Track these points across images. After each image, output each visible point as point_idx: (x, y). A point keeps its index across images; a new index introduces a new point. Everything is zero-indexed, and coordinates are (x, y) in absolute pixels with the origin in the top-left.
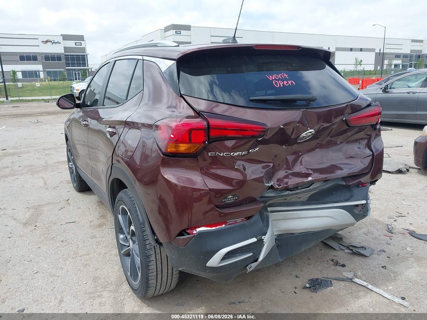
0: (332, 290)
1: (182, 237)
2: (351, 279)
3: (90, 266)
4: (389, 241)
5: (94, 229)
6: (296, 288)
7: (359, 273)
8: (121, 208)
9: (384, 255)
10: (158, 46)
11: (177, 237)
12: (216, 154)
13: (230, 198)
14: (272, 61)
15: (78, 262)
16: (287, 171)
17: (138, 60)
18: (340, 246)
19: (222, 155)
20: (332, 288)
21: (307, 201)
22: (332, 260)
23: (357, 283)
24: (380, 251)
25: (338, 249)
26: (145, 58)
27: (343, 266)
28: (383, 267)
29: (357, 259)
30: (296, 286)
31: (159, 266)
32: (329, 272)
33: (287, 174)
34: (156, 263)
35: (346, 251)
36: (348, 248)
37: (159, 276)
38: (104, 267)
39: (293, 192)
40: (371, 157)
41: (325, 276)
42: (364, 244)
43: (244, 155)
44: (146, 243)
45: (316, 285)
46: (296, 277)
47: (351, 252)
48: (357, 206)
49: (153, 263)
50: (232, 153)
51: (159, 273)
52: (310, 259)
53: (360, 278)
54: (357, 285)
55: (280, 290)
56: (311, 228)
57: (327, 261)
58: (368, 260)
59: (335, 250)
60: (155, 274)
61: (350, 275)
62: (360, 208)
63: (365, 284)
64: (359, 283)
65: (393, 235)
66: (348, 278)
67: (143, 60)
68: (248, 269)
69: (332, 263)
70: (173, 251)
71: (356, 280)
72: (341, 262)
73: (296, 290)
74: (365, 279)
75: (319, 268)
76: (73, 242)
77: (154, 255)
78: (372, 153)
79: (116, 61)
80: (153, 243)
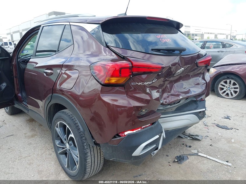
0: (189, 161)
1: (116, 139)
2: (197, 154)
3: (33, 164)
4: (209, 131)
5: (29, 139)
6: (169, 163)
7: (200, 150)
8: (59, 123)
9: (208, 139)
10: (78, 16)
11: (113, 139)
12: (135, 84)
13: (144, 111)
14: (155, 27)
15: (23, 162)
16: (168, 93)
17: (66, 25)
18: (184, 135)
19: (139, 84)
20: (189, 160)
21: (175, 111)
22: (183, 144)
23: (201, 156)
24: (206, 136)
25: (184, 137)
26: (71, 24)
27: (190, 147)
28: (211, 145)
29: (196, 142)
30: (169, 161)
31: (93, 159)
32: (184, 151)
33: (168, 95)
34: (91, 157)
35: (188, 138)
36: (189, 136)
37: (93, 166)
38: (43, 163)
39: (172, 106)
40: (205, 84)
41: (182, 154)
42: (196, 134)
43: (151, 84)
44: (84, 145)
45: (180, 159)
46: (167, 156)
47: (191, 138)
48: (200, 112)
49: (89, 157)
50: (145, 83)
51: (93, 163)
52: (170, 145)
53: (201, 153)
54: (201, 157)
55: (161, 165)
56: (178, 127)
57: (181, 145)
58: (201, 142)
59: (183, 138)
60: (90, 164)
61: (196, 152)
62: (202, 113)
63: (205, 156)
64: (202, 156)
65: (209, 127)
66: (195, 153)
67: (70, 25)
68: (152, 155)
69: (183, 146)
70: (108, 148)
71: (200, 154)
72: (188, 145)
73: (169, 164)
74: (204, 153)
75: (178, 150)
76: (16, 149)
77: (90, 152)
78: (205, 82)
79: (43, 26)
80: (92, 144)
